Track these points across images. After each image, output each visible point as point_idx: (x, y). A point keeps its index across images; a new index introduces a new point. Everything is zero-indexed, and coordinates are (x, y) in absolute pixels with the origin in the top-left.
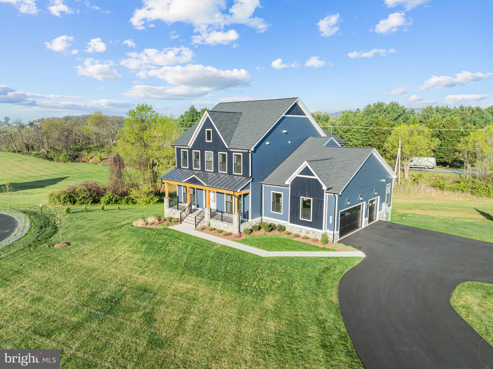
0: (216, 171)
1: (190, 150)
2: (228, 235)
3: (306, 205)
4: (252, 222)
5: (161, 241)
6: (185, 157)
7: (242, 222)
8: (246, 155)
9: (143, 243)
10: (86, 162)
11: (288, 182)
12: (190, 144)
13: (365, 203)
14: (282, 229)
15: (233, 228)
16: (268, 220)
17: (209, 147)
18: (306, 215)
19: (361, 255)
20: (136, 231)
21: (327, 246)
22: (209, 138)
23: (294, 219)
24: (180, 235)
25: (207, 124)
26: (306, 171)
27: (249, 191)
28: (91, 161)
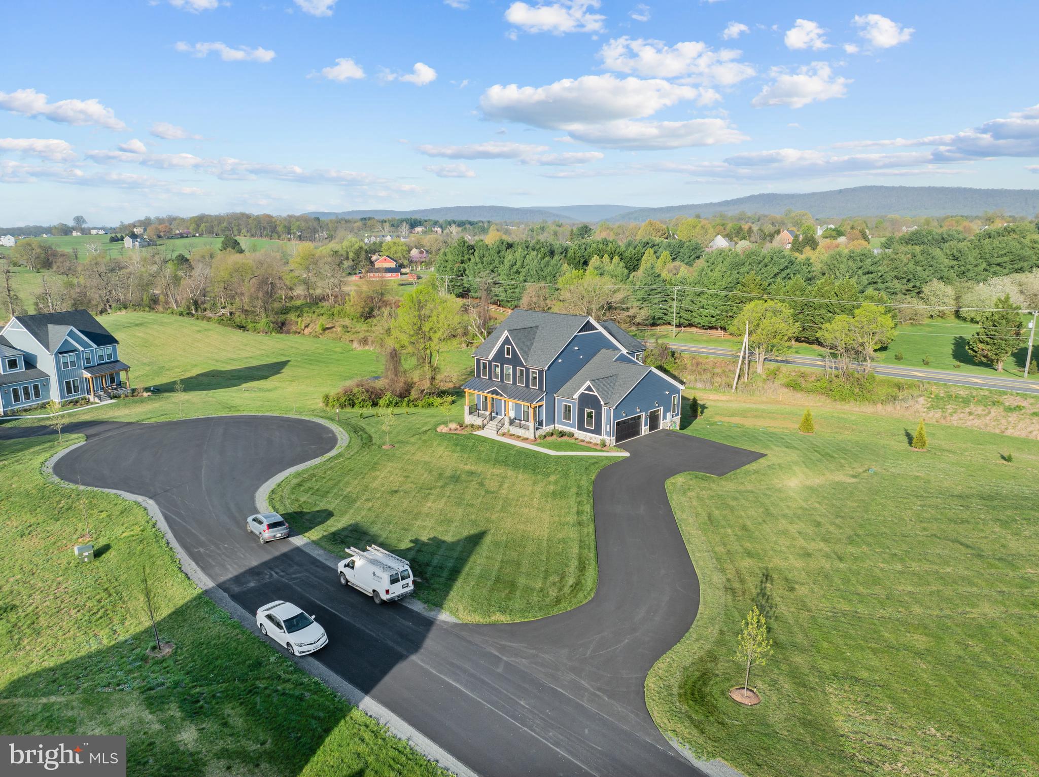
0: (514, 383)
1: (490, 362)
2: (526, 439)
3: (590, 416)
4: (546, 429)
5: (471, 444)
6: (485, 367)
7: (537, 429)
8: (541, 372)
9: (456, 445)
10: (299, 333)
11: (576, 396)
12: (490, 357)
13: (644, 413)
14: (571, 435)
15: (530, 434)
16: (560, 427)
17: (508, 362)
18: (590, 423)
19: (627, 454)
20: (443, 435)
21: (604, 449)
22: (508, 354)
23: (581, 428)
24: (485, 440)
25: (507, 341)
26: (589, 389)
27: (544, 403)
28: (307, 331)
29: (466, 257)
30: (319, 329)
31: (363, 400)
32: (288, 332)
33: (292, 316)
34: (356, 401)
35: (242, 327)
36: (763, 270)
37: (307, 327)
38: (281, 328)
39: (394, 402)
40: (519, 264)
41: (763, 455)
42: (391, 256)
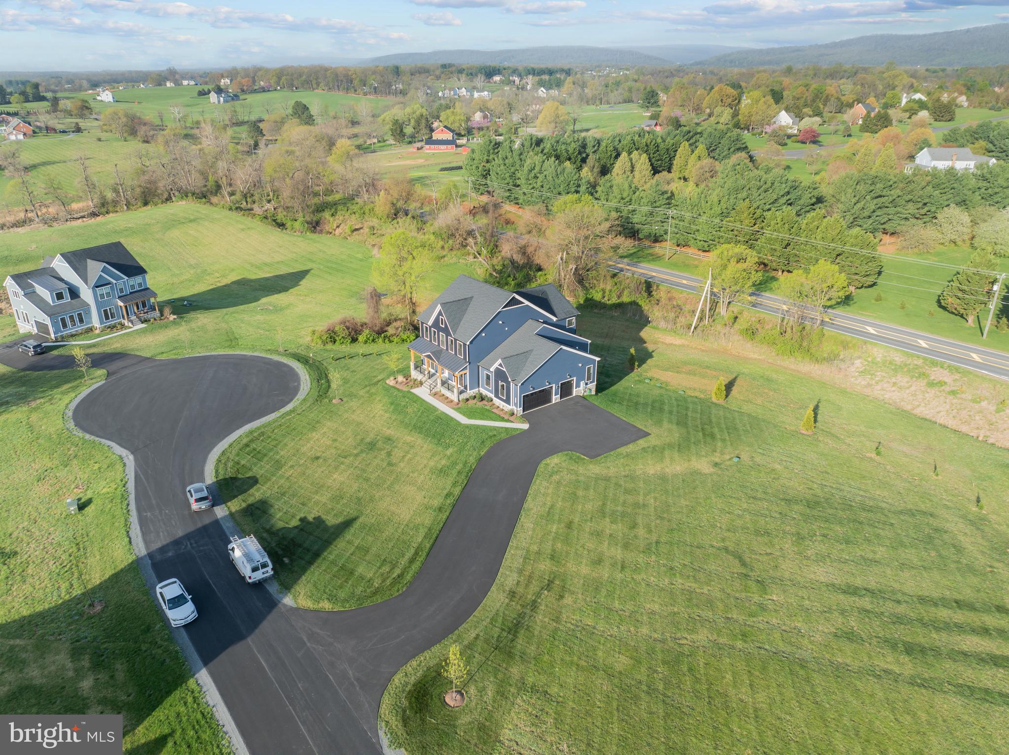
0: (447, 349)
1: (430, 327)
2: (449, 402)
3: (502, 387)
4: (470, 393)
5: (403, 404)
6: (427, 331)
7: (461, 392)
8: (465, 345)
9: (392, 404)
10: (331, 233)
11: (492, 369)
12: (430, 323)
13: (554, 385)
14: (490, 400)
15: (454, 397)
16: (483, 392)
17: (442, 330)
18: (502, 394)
19: (526, 426)
20: (388, 389)
21: (511, 418)
22: (442, 324)
23: (497, 395)
24: (417, 399)
25: (440, 314)
26: (500, 365)
27: (467, 371)
28: (338, 231)
29: (491, 157)
30: (348, 231)
31: (343, 337)
32: (321, 232)
33: (326, 215)
34: (337, 338)
35: (281, 225)
36: (763, 194)
37: (338, 227)
38: (315, 227)
39: (371, 339)
40: (537, 169)
41: (647, 434)
42: (449, 126)
